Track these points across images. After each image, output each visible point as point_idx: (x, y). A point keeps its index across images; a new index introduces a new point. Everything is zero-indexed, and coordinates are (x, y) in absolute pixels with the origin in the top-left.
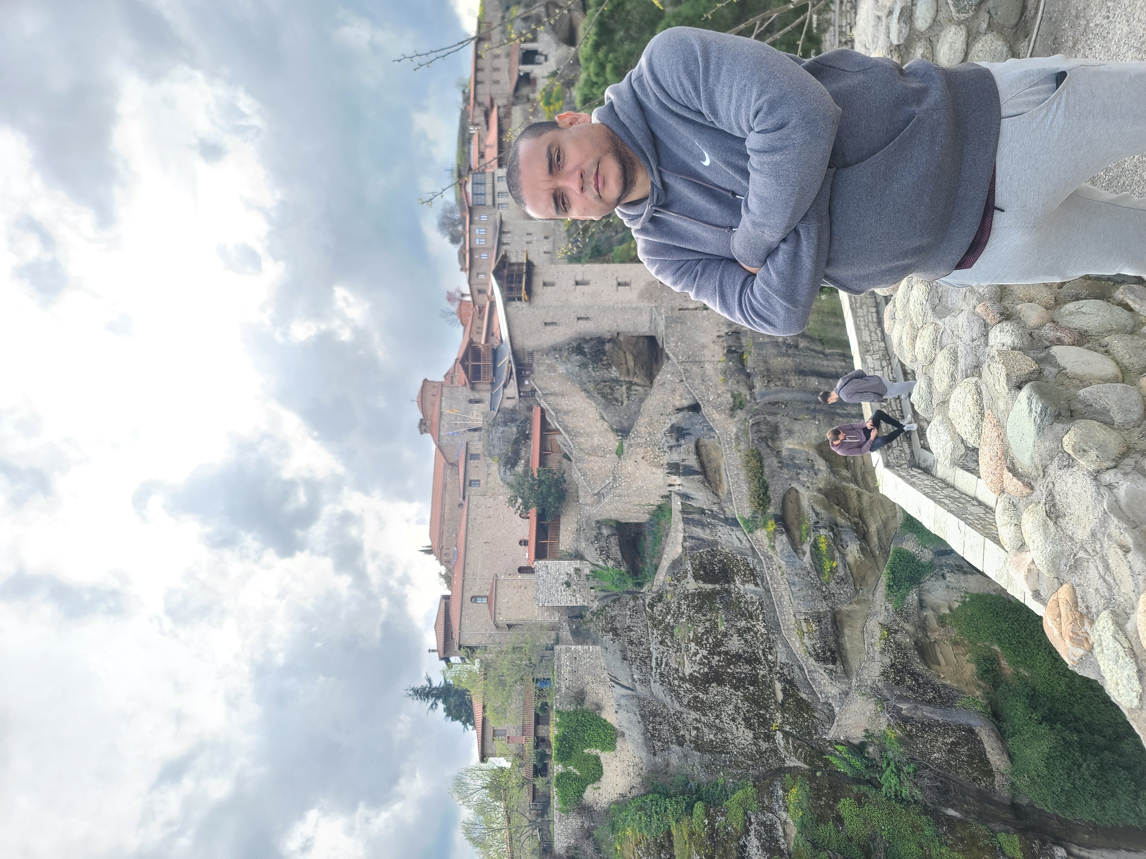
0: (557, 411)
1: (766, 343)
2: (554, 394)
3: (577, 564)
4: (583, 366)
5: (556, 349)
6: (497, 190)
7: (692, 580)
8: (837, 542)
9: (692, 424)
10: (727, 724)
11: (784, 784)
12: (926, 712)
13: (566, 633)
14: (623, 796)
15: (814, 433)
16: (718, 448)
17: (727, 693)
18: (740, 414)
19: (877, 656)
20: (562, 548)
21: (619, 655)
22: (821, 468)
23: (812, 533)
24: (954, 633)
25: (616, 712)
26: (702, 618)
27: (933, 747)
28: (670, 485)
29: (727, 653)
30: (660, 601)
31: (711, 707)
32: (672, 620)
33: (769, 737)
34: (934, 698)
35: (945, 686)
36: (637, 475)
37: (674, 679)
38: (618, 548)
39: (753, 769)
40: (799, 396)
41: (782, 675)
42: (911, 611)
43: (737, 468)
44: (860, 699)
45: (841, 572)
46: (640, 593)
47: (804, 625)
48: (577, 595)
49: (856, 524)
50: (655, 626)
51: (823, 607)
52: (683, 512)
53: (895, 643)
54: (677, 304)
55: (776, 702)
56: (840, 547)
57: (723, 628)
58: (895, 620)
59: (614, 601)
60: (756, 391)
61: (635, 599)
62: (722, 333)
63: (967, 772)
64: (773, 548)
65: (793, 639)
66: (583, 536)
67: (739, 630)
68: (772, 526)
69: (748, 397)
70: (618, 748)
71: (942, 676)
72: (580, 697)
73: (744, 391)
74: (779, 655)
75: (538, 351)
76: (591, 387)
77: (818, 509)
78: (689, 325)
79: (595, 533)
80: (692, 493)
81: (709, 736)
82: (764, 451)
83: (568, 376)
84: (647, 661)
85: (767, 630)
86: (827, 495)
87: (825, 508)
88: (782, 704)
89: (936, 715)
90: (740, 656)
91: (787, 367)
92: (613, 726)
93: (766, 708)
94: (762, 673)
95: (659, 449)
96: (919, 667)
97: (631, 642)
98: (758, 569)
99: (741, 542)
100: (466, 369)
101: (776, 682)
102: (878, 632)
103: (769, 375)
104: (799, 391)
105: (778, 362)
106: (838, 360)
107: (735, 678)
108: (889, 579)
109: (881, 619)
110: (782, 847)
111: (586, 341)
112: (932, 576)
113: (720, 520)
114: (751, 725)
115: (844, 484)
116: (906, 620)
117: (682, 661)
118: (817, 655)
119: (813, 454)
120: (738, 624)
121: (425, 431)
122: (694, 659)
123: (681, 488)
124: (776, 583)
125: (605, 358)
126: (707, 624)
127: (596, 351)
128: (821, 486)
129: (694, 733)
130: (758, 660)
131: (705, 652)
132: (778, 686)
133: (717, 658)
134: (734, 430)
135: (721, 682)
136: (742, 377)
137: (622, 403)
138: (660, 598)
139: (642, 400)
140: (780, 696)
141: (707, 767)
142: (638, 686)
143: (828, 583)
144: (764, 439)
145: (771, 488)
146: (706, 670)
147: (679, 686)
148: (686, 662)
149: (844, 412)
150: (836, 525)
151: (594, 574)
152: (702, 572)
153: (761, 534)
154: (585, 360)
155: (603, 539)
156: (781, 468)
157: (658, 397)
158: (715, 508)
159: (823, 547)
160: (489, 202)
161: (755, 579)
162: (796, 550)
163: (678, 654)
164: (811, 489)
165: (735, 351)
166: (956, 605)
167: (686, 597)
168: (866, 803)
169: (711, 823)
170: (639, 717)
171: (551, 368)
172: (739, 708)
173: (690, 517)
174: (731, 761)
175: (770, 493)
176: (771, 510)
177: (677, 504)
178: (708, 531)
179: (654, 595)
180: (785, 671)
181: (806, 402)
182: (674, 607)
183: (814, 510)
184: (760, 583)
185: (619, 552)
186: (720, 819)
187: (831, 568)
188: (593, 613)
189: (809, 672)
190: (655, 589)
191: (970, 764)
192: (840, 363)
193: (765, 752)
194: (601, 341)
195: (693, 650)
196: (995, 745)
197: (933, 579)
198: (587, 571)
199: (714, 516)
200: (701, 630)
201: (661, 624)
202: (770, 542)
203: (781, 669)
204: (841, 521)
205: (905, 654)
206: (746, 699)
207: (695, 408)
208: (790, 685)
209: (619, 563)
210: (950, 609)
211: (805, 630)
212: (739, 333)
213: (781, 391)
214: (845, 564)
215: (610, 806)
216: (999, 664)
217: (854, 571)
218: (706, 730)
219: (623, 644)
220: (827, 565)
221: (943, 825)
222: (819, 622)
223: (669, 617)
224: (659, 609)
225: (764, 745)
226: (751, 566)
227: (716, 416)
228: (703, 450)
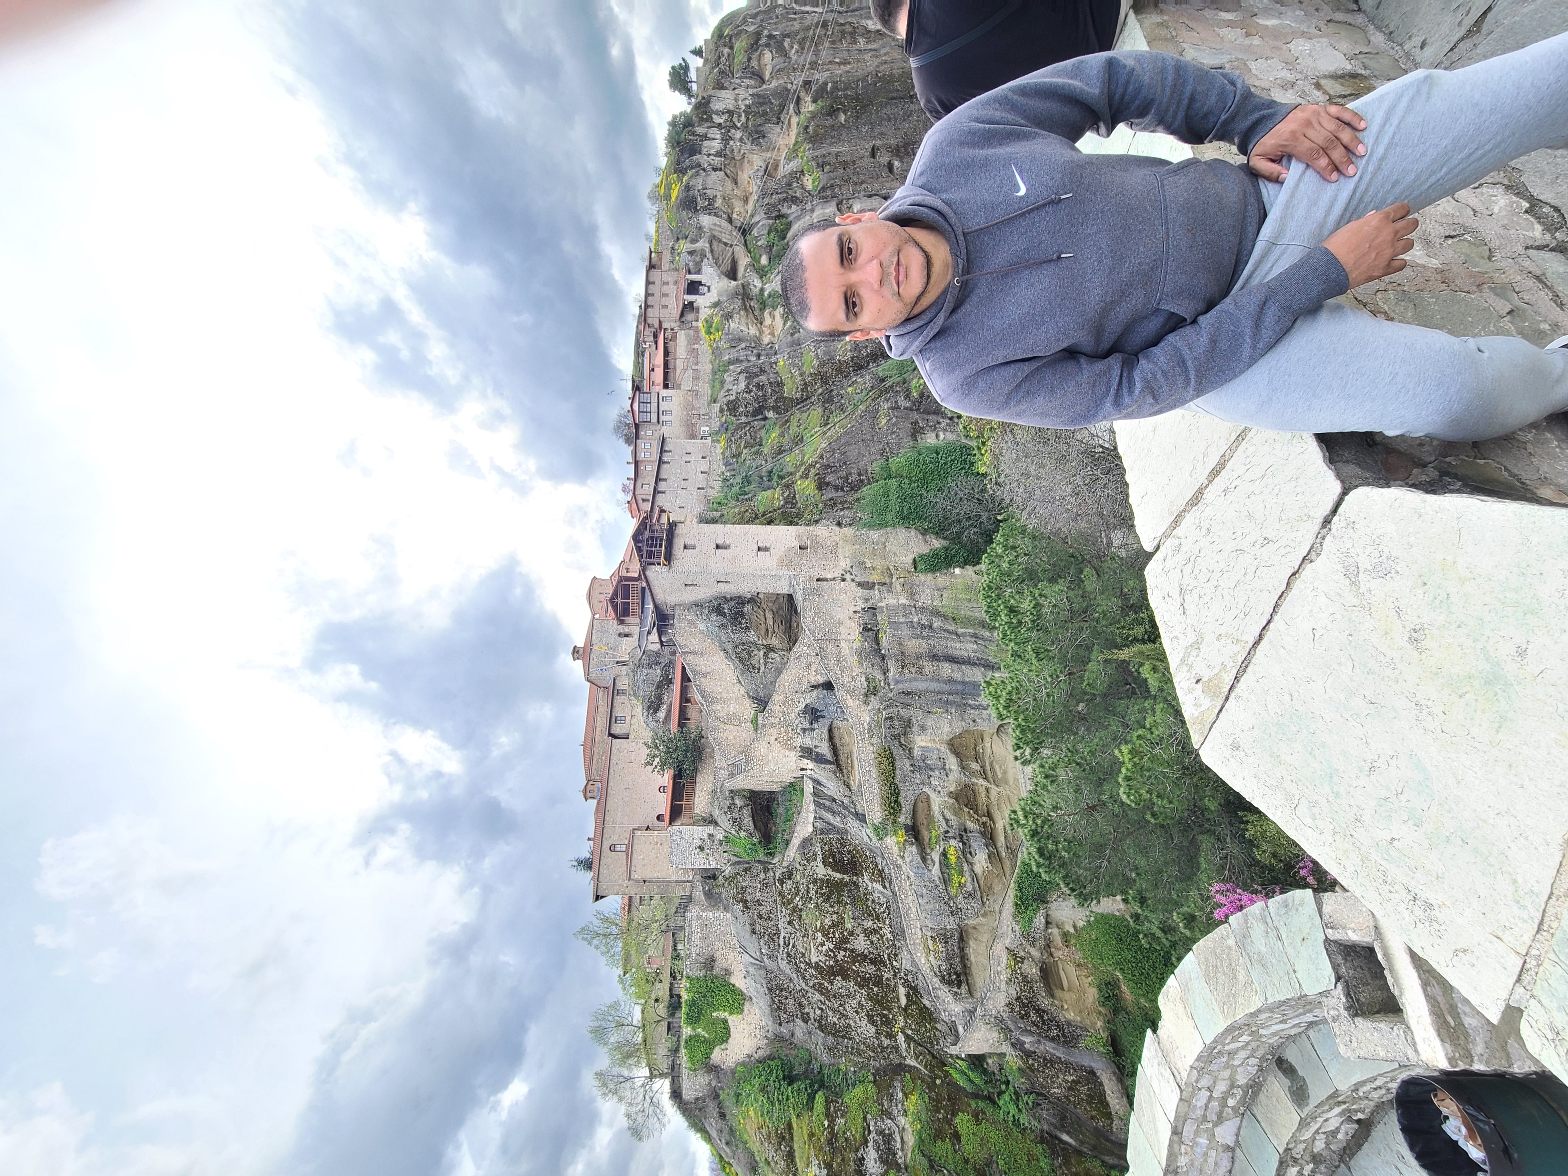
0: (695, 673)
1: (902, 623)
2: (693, 653)
3: (710, 829)
4: (723, 626)
5: (698, 605)
6: (661, 409)
7: (821, 865)
8: (966, 852)
9: (826, 704)
10: (851, 1013)
11: (904, 1086)
12: (1049, 1048)
13: (699, 894)
14: (750, 1056)
15: (946, 729)
16: (851, 733)
17: (851, 989)
18: (874, 702)
19: (1003, 986)
20: (697, 811)
21: (748, 927)
22: (952, 767)
23: (942, 843)
24: (1079, 956)
25: (745, 977)
26: (830, 909)
27: (1054, 1082)
28: (802, 769)
29: (852, 951)
30: (790, 878)
31: (835, 997)
32: (801, 903)
33: (891, 1036)
34: (1058, 1036)
35: (1069, 1023)
36: (770, 758)
37: (800, 962)
38: (750, 819)
39: (874, 1060)
40: (934, 686)
41: (906, 981)
42: (1037, 936)
43: (869, 764)
44: (984, 1028)
45: (969, 888)
46: (771, 863)
47: (930, 942)
48: (711, 859)
49: (984, 824)
50: (784, 903)
51: (950, 924)
52: (815, 794)
53: (1022, 974)
54: (816, 573)
55: (899, 1007)
56: (969, 855)
57: (850, 926)
58: (1021, 944)
59: (745, 870)
60: (890, 675)
61: (766, 870)
62: (859, 609)
63: (1085, 1109)
64: (903, 857)
65: (919, 955)
66: (716, 802)
67: (866, 930)
68: (902, 836)
69: (882, 684)
70: (746, 1011)
71: (1066, 1007)
72: (710, 963)
73: (879, 676)
74: (904, 962)
75: (680, 605)
76: (729, 647)
77: (948, 815)
78: (826, 598)
79: (728, 803)
80: (824, 781)
81: (833, 1019)
82: (897, 751)
83: (708, 634)
84: (775, 938)
85: (894, 936)
86: (956, 800)
87: (955, 814)
88: (905, 1010)
89: (1060, 1053)
90: (866, 957)
91: (921, 650)
92: (741, 991)
93: (890, 1010)
94: (886, 976)
95: (793, 730)
96: (1044, 1002)
97: (760, 917)
98: (886, 871)
99: (871, 840)
100: (615, 607)
101: (901, 986)
102: (1004, 957)
103: (903, 661)
104: (932, 681)
105: (914, 646)
106: (970, 642)
107: (859, 976)
108: (1017, 896)
109: (1007, 942)
110: (899, 1161)
111: (726, 600)
112: (1059, 897)
113: (849, 811)
114: (873, 1022)
115: (974, 780)
116: (1033, 944)
117: (808, 948)
118: (943, 977)
119: (944, 749)
120: (865, 923)
121: (578, 658)
122: (820, 948)
123: (812, 772)
124: (904, 894)
125: (743, 621)
126: (835, 917)
127: (736, 613)
128: (952, 789)
129: (818, 1012)
130: (883, 962)
131: (832, 946)
132: (902, 991)
133: (842, 953)
134: (868, 719)
135: (845, 978)
136: (877, 660)
137: (759, 669)
138: (789, 874)
139: (779, 672)
140: (903, 1001)
141: (830, 1050)
142: (765, 958)
143: (956, 897)
144: (896, 737)
145: (902, 794)
146: (831, 963)
147: (805, 970)
148: (813, 949)
149: (976, 703)
150: (965, 830)
151: (727, 839)
152: (831, 860)
153: (891, 841)
154: (725, 621)
155: (736, 810)
156: (913, 772)
157: (794, 672)
158: (846, 801)
159: (953, 859)
160: (655, 420)
161: (883, 881)
162: (924, 859)
163: (805, 939)
164: (942, 793)
165: (870, 630)
166: (1081, 924)
167: (815, 881)
168: (983, 1119)
169: (831, 1126)
170: (766, 989)
171: (691, 623)
172: (863, 1005)
173: (821, 801)
174: (853, 1048)
175: (901, 800)
176: (902, 819)
177: (808, 787)
178: (838, 819)
179: (785, 870)
180: (910, 977)
181: (939, 693)
182: (803, 889)
183: (944, 818)
184: (888, 886)
185: (751, 824)
186: (840, 1121)
187: (960, 883)
188: (726, 879)
189: (933, 989)
190: (785, 864)
191: (1090, 1103)
192: (972, 645)
193: (887, 1048)
194: (741, 601)
195: (819, 940)
196: (1115, 1088)
197: (1060, 900)
198: (720, 837)
199: (846, 808)
200: (828, 922)
201: (790, 904)
202: (900, 851)
203: (906, 975)
204: (970, 825)
205: (1031, 988)
206: (870, 998)
207: (828, 686)
208: (914, 992)
209: (751, 834)
210: (1075, 927)
211: (931, 948)
212: (875, 609)
213: (915, 680)
214: (974, 877)
215: (736, 1066)
216: (1119, 988)
217: (982, 882)
218: (830, 1013)
219: (752, 918)
220: (956, 879)
221: (1059, 1156)
222: (946, 942)
223: (798, 899)
224: (789, 887)
225: (886, 1042)
226: (880, 867)
227: (850, 702)
228: (836, 733)
